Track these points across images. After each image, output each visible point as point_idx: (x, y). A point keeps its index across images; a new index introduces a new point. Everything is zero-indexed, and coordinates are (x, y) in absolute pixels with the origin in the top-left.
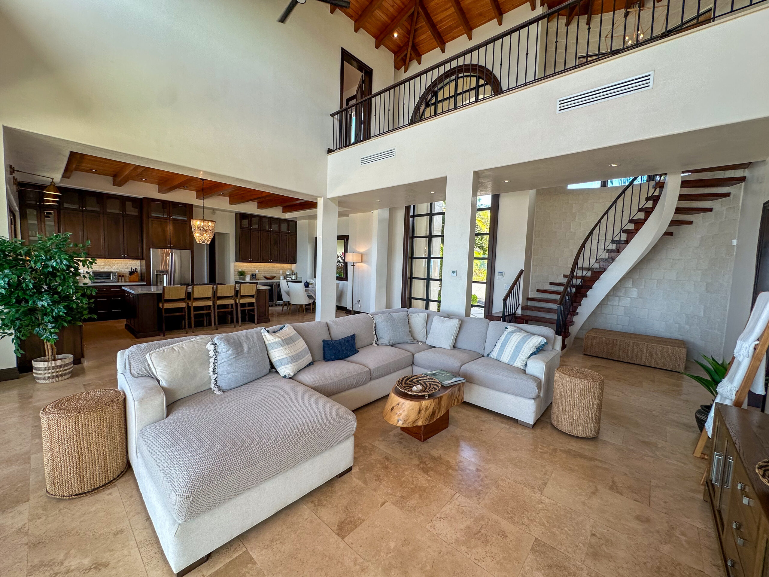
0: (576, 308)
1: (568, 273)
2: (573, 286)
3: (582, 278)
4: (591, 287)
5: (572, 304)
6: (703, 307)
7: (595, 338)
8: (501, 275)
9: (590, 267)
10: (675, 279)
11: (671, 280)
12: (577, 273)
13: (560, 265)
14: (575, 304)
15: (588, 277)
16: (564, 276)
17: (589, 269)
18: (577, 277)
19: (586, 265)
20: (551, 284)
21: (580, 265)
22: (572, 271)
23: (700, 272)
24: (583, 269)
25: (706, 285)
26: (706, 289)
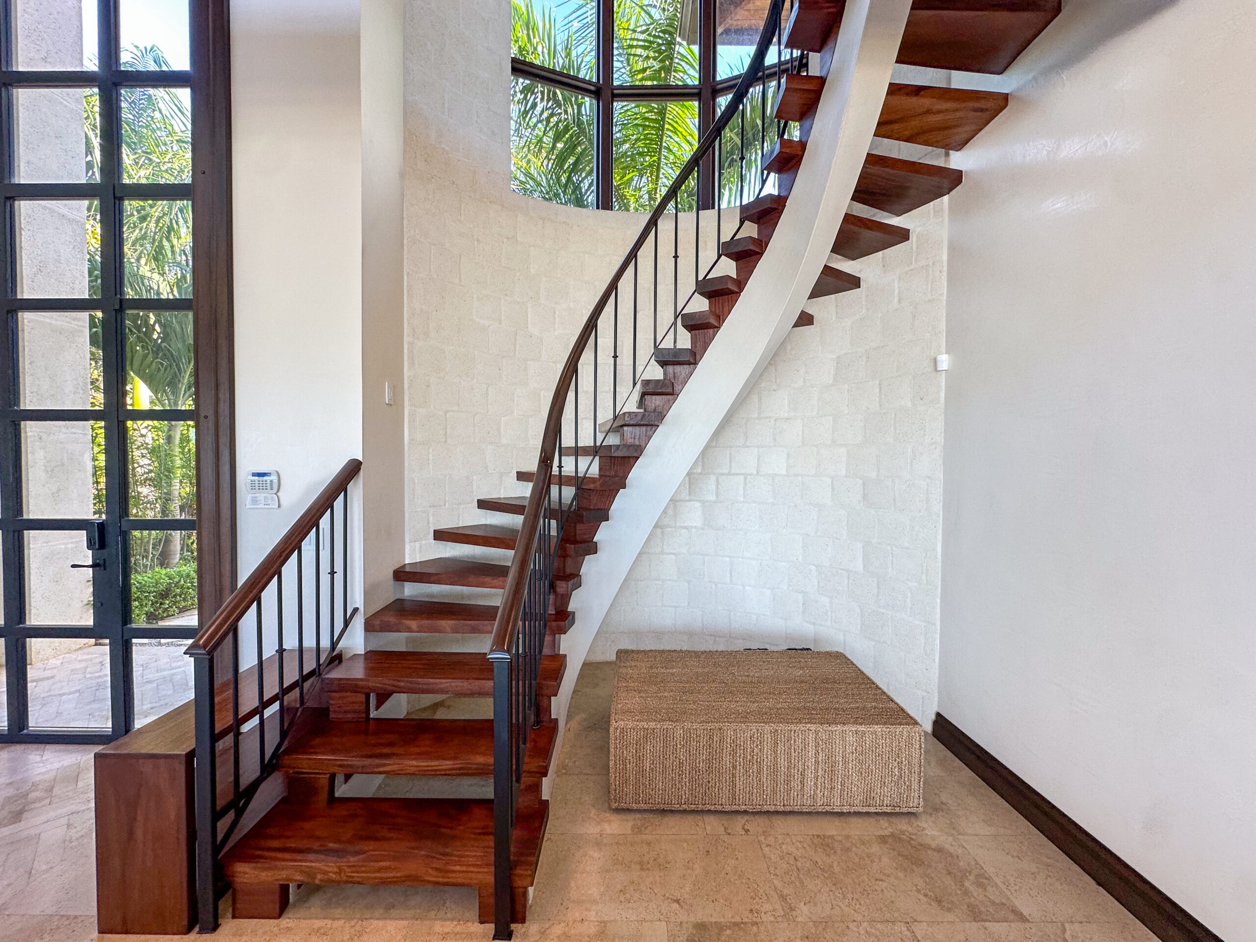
0: (566, 598)
1: (532, 465)
2: (551, 514)
3: (578, 482)
4: (605, 516)
5: (552, 586)
6: (860, 545)
7: (648, 734)
8: (262, 487)
9: (598, 444)
10: (784, 473)
11: (776, 475)
12: (560, 467)
13: (504, 441)
14: (561, 587)
15: (593, 480)
16: (522, 476)
17: (593, 451)
18: (562, 480)
19: (586, 440)
20: (483, 504)
21: (567, 440)
22: (546, 460)
23: (843, 450)
24: (577, 451)
25: (864, 484)
26: (865, 496)
